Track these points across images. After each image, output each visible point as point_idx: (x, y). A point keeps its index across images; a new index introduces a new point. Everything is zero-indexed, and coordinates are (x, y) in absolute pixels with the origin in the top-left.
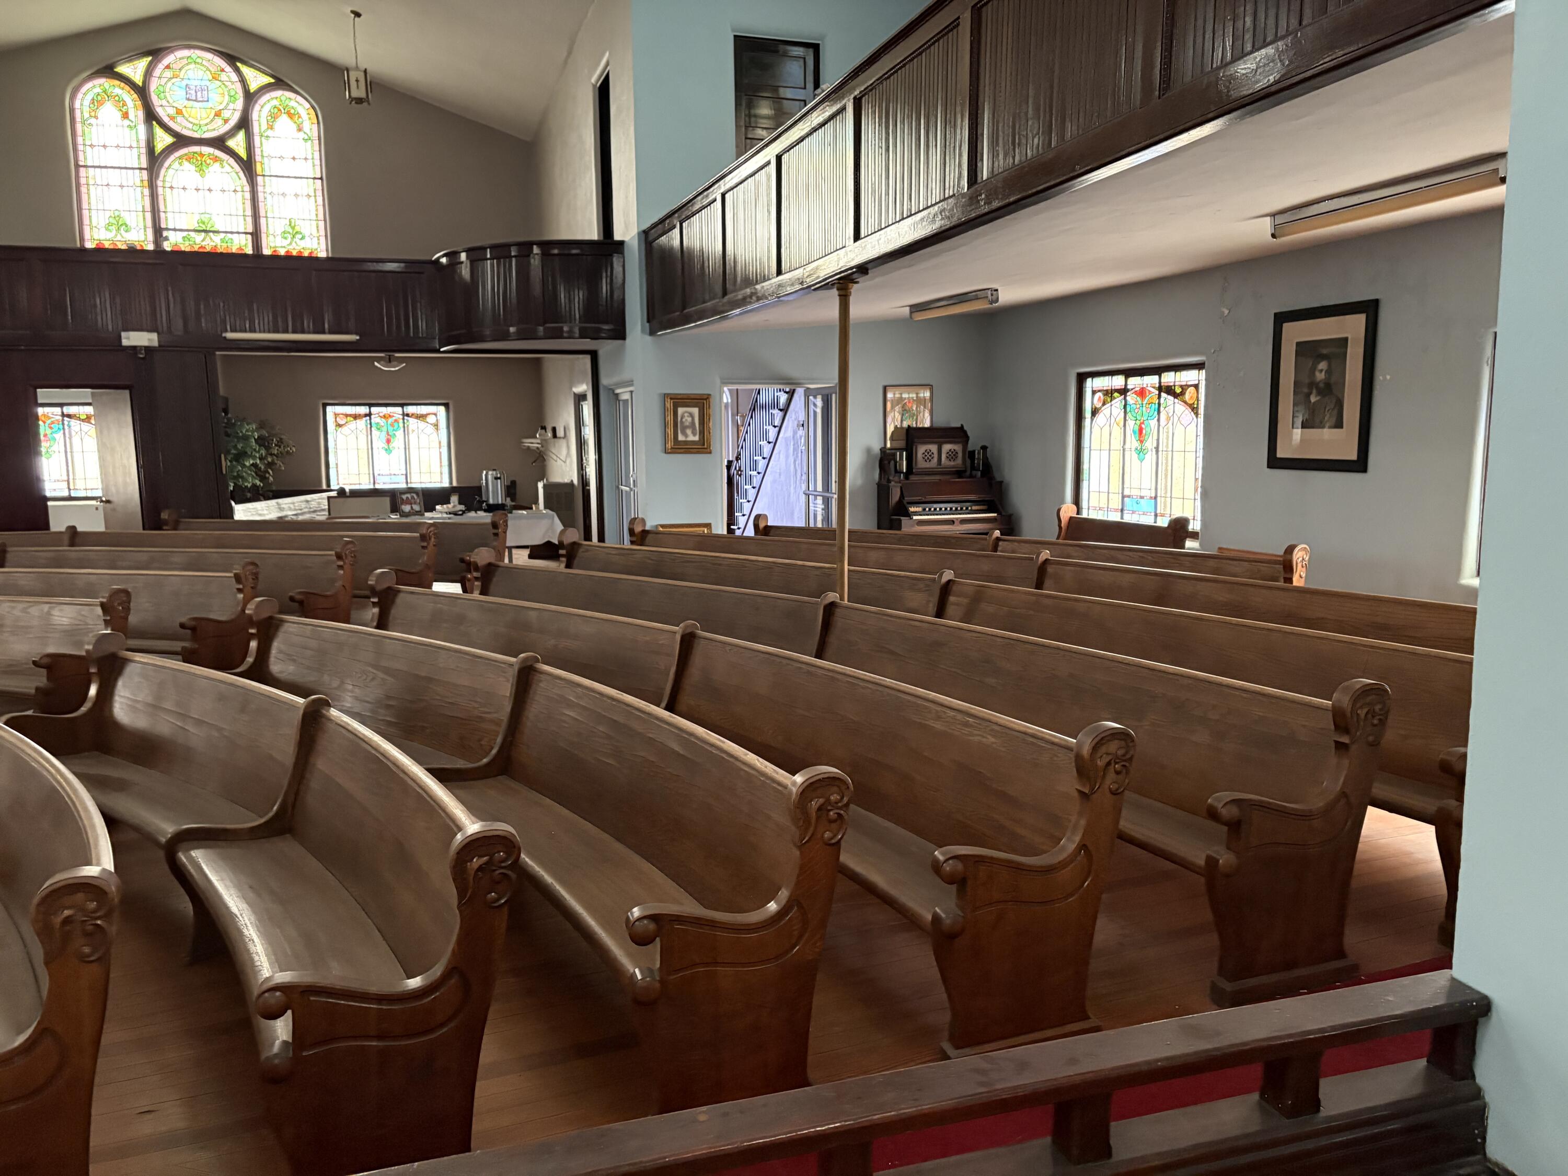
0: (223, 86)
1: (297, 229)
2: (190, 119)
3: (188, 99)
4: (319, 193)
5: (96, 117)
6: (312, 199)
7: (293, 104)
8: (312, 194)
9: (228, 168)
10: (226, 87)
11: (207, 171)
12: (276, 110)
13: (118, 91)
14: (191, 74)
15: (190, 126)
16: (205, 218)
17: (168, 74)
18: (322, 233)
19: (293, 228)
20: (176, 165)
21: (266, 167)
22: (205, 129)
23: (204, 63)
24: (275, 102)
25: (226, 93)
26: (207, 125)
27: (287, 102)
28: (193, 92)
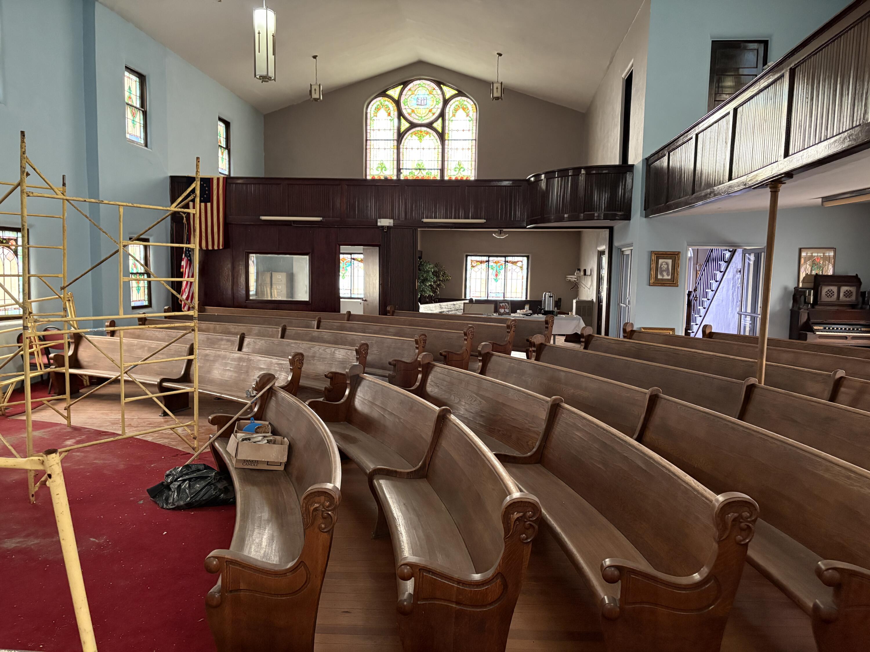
0: (434, 97)
1: (462, 166)
2: (418, 114)
3: (418, 105)
4: (474, 147)
5: (376, 116)
6: (470, 150)
7: (465, 103)
8: (470, 148)
9: (432, 137)
10: (435, 97)
11: (423, 139)
12: (457, 107)
13: (387, 103)
14: (419, 92)
15: (417, 117)
16: (420, 163)
17: (410, 93)
18: (473, 167)
19: (460, 166)
20: (409, 137)
21: (450, 135)
22: (424, 118)
23: (426, 86)
24: (457, 103)
25: (435, 100)
26: (425, 116)
27: (463, 102)
28: (420, 101)
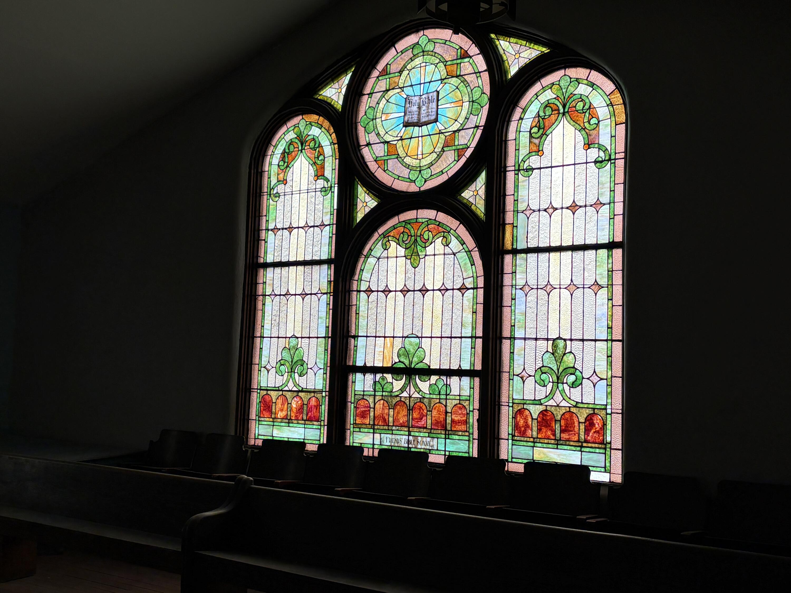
0: (462, 87)
1: (569, 360)
2: (408, 160)
3: (407, 125)
4: (618, 279)
5: (285, 182)
6: (603, 293)
7: (583, 89)
8: (603, 281)
9: (455, 244)
10: (467, 84)
11: (422, 254)
12: (548, 111)
13: (315, 131)
14: (415, 76)
15: (405, 172)
16: (411, 344)
17: (383, 85)
18: (618, 369)
19: (560, 360)
20: (378, 251)
21: (521, 233)
22: (426, 173)
23: (438, 49)
24: (548, 95)
25: (466, 98)
26: (431, 164)
27: (571, 89)
28: (415, 108)
